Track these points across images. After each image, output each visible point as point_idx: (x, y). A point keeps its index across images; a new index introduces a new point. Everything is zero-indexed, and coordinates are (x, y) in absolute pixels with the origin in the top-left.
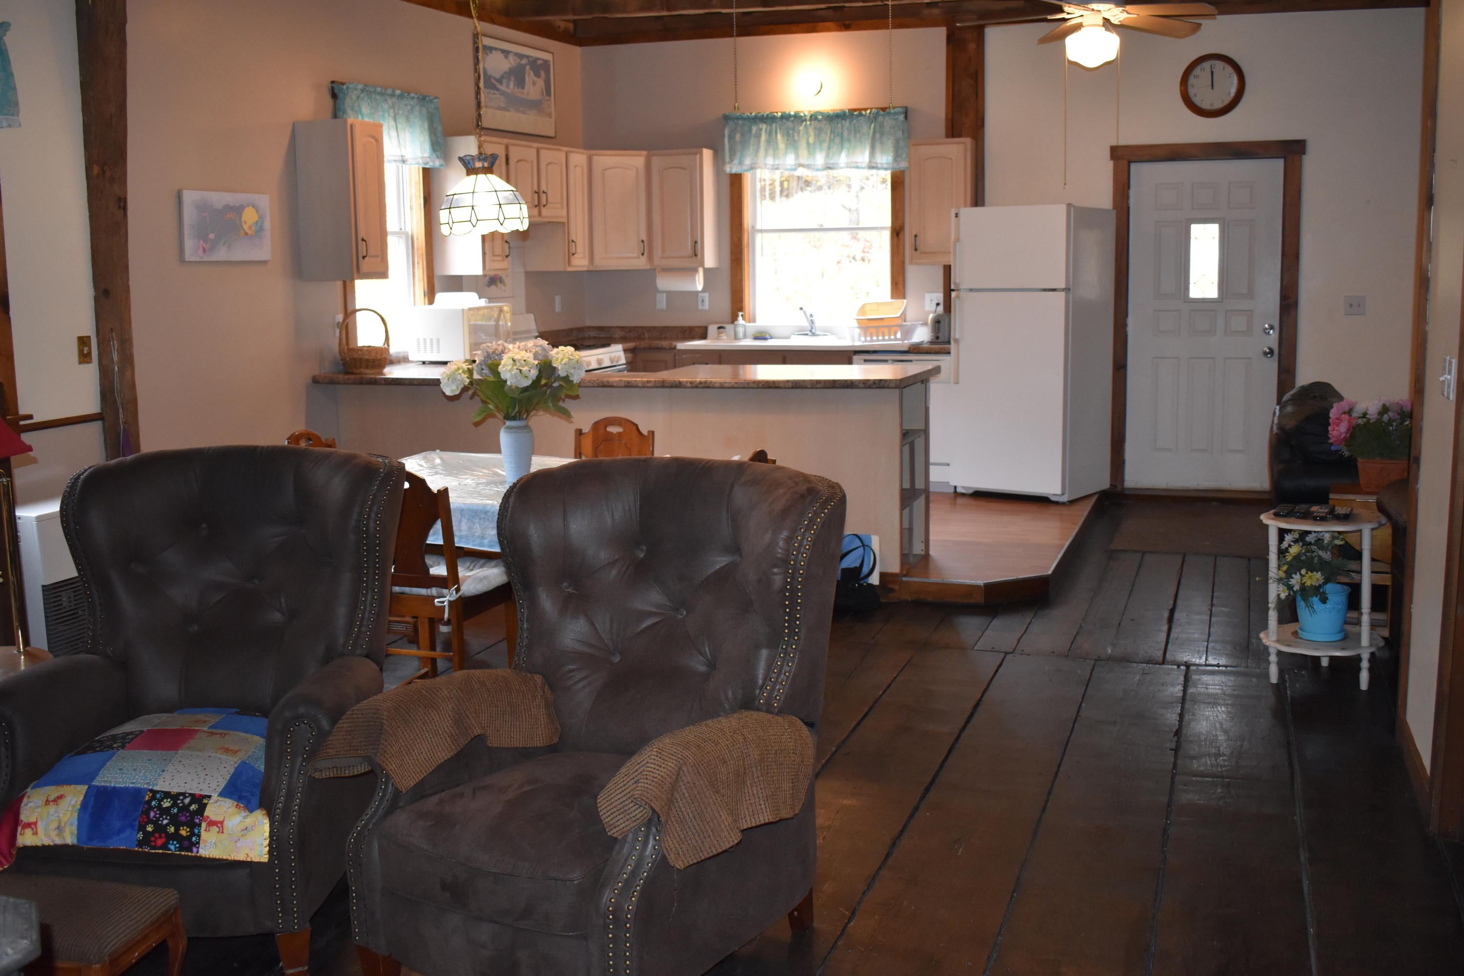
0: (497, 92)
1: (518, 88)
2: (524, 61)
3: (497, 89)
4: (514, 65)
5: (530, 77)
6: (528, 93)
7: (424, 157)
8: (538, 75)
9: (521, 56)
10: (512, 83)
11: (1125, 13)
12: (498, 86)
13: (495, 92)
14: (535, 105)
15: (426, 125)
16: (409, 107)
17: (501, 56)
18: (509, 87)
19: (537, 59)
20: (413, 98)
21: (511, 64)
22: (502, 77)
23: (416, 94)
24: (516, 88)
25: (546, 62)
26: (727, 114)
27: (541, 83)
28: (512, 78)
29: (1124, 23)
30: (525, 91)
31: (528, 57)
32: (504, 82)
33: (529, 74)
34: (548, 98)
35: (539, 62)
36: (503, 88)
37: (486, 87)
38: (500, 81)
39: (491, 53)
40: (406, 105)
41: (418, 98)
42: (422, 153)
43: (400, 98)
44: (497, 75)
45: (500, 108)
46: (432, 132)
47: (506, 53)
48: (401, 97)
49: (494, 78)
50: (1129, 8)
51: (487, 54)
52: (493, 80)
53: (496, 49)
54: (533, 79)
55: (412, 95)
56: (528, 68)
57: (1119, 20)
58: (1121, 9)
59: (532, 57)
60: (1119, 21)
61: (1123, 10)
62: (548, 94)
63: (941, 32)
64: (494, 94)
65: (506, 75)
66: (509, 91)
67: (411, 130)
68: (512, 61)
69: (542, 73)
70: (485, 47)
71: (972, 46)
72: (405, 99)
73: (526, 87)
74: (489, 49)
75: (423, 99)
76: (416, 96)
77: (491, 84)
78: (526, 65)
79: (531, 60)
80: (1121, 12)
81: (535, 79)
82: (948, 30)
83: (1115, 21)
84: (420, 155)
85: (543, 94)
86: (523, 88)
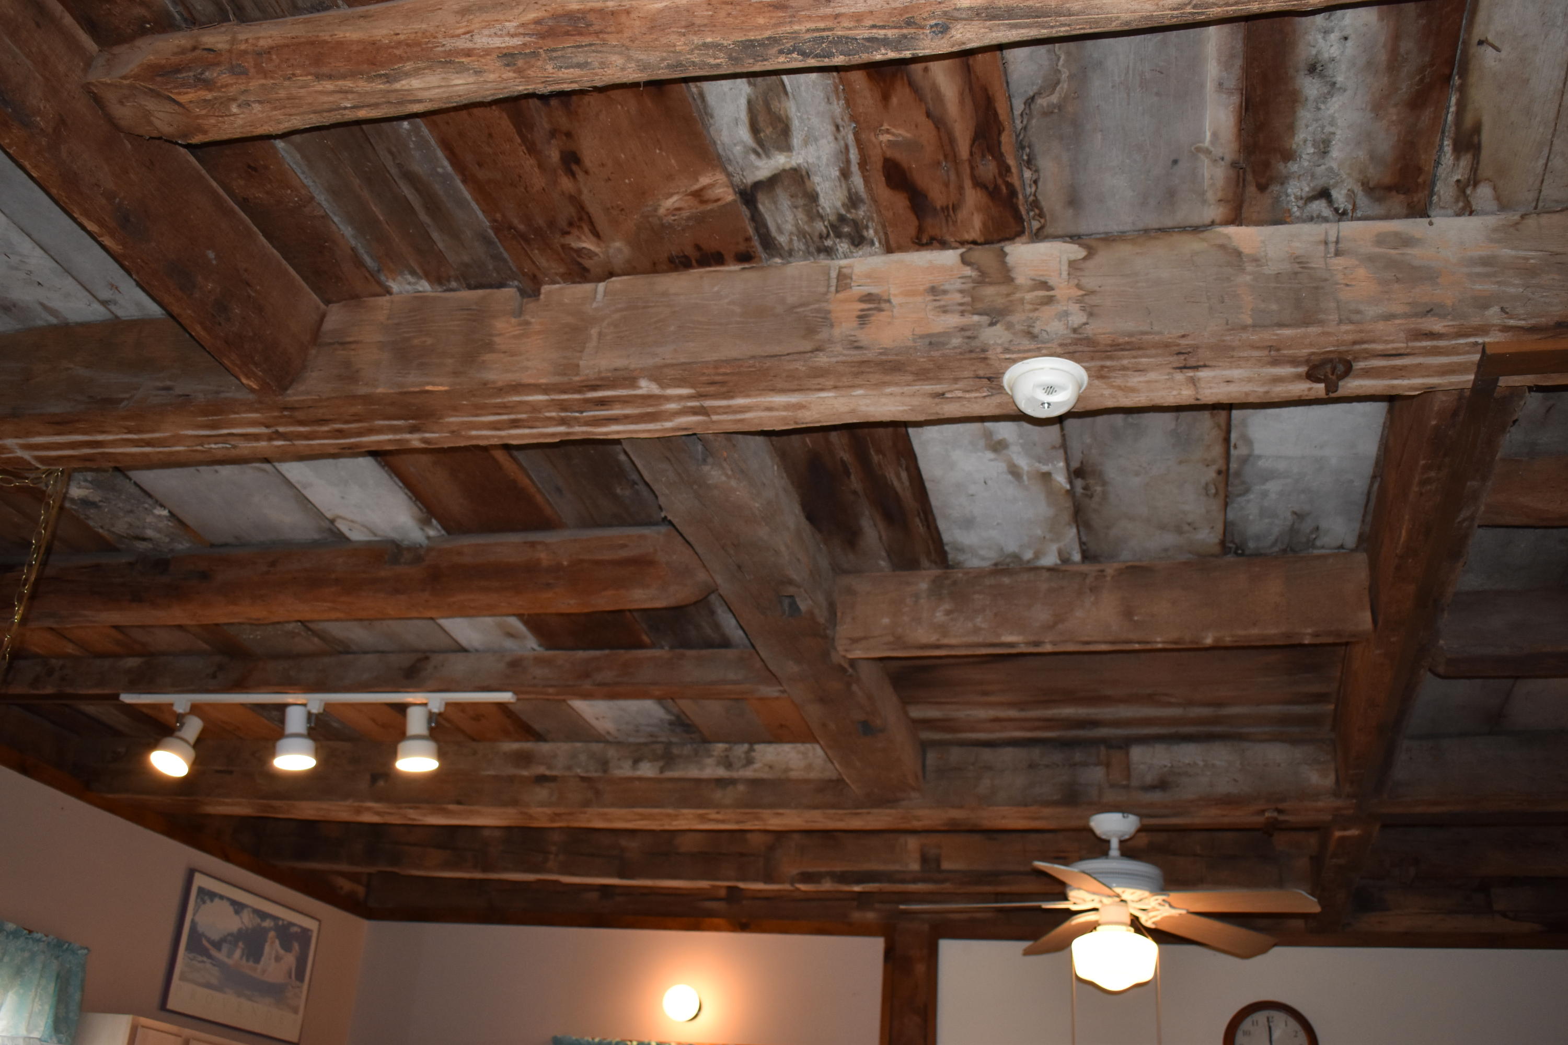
0: (209, 961)
1: (248, 960)
2: (268, 923)
3: (210, 957)
4: (250, 926)
5: (272, 947)
6: (264, 971)
7: (30, 1038)
8: (287, 948)
9: (263, 915)
10: (238, 953)
11: (1167, 906)
12: (214, 952)
13: (205, 959)
14: (275, 992)
15: (51, 987)
16: (27, 954)
17: (230, 909)
18: (236, 957)
19: (291, 924)
20: (39, 940)
21: (243, 922)
22: (223, 940)
23: (47, 936)
24: (244, 958)
25: (306, 932)
26: (559, 1036)
27: (290, 959)
28: (241, 944)
29: (1162, 927)
30: (260, 967)
31: (275, 918)
32: (225, 947)
33: (273, 943)
34: (298, 983)
35: (294, 929)
36: (221, 956)
37: (189, 948)
38: (217, 945)
39: (212, 901)
40: (23, 950)
41: (49, 944)
42: (28, 1030)
43: (11, 937)
44: (216, 937)
45: (208, 986)
46: (61, 999)
47: (238, 907)
48: (15, 935)
49: (209, 940)
50: (1174, 896)
51: (204, 902)
52: (205, 942)
53: (222, 897)
54: (277, 952)
55: (38, 935)
56: (272, 934)
57: (1154, 920)
58: (1160, 898)
59: (283, 920)
60: (1154, 923)
61: (1164, 900)
62: (300, 976)
63: (876, 946)
64: (203, 962)
65: (229, 938)
66: (230, 962)
67: (21, 991)
68: (246, 920)
69: (296, 946)
70: (201, 890)
71: (920, 969)
72: (22, 939)
73: (262, 963)
74: (206, 895)
75: (59, 946)
76: (45, 939)
77: (198, 944)
78: (270, 929)
79: (280, 923)
80: (1160, 904)
81: (282, 952)
82: (886, 942)
83: (1147, 920)
84: (23, 1032)
85: (290, 977)
86: (257, 960)
